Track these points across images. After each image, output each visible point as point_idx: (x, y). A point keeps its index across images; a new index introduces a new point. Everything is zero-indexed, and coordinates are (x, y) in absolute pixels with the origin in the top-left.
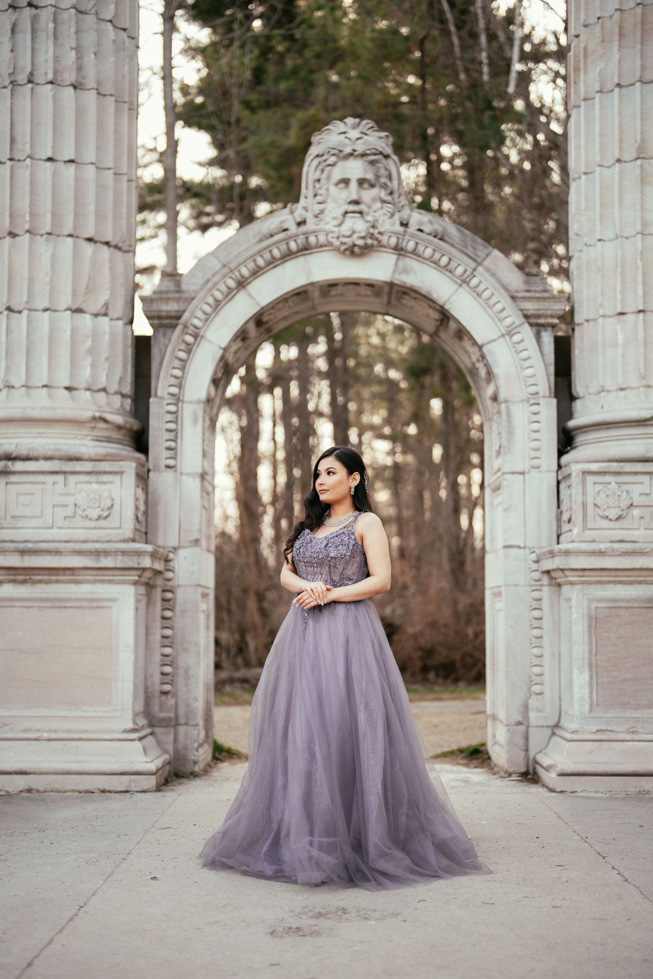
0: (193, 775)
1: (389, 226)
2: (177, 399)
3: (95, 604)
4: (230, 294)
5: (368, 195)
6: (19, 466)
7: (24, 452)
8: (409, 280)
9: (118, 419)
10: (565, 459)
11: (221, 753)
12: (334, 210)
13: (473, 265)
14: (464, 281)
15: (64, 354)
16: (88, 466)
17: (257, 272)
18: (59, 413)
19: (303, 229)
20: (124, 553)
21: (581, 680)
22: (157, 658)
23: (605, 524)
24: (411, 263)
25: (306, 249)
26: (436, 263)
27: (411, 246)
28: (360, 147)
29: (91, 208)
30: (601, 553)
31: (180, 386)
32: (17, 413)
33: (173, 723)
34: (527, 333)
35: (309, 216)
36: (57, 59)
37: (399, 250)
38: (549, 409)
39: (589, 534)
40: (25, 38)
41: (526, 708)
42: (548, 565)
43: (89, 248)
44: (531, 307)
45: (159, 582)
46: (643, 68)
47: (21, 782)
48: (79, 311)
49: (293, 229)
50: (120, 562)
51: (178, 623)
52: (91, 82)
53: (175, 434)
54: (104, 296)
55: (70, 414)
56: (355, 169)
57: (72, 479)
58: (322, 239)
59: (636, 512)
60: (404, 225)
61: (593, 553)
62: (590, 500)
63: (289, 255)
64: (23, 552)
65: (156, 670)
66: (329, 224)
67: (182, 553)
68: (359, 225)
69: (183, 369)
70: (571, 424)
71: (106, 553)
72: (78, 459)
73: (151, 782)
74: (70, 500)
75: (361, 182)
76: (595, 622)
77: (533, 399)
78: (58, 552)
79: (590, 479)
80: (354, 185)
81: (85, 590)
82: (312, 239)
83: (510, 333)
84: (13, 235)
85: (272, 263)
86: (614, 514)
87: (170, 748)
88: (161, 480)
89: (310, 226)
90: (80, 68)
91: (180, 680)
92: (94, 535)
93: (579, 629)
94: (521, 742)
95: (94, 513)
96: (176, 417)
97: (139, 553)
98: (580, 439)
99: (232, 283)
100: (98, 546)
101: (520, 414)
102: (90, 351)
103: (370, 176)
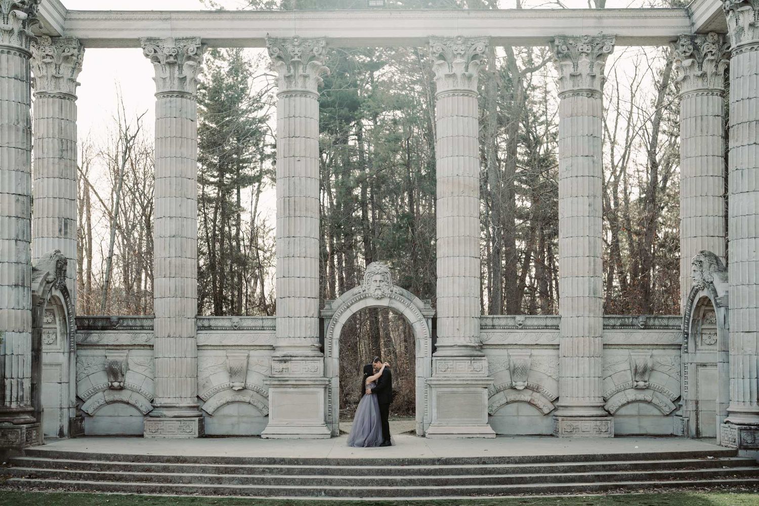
0: (337, 436)
1: (388, 292)
2: (331, 338)
3: (313, 393)
4: (345, 310)
5: (382, 284)
6: (294, 358)
7: (295, 355)
8: (393, 306)
9: (317, 345)
10: (434, 354)
11: (342, 432)
12: (373, 288)
13: (410, 302)
14: (408, 306)
15: (303, 329)
16: (311, 358)
17: (352, 304)
18: (303, 345)
19: (365, 292)
20: (321, 380)
21: (435, 411)
22: (328, 406)
23: (441, 372)
24: (393, 301)
25: (365, 297)
26: (400, 301)
27: (394, 297)
28: (380, 272)
29: (309, 289)
30: (439, 380)
31: (332, 335)
32: (292, 345)
33: (331, 423)
34: (424, 320)
35: (366, 289)
36: (300, 250)
37: (390, 298)
38: (430, 341)
39: (437, 375)
40: (292, 245)
41: (423, 419)
42: (428, 382)
43: (309, 300)
44: (425, 313)
45: (328, 386)
46: (453, 253)
47: (297, 437)
48: (306, 317)
49: (362, 292)
50: (320, 383)
51: (332, 397)
52: (308, 256)
53: (331, 348)
54: (313, 312)
55: (306, 345)
56: (379, 277)
57: (307, 362)
58: (370, 295)
59: (449, 369)
60: (392, 291)
61: (437, 380)
62: (437, 366)
63: (361, 299)
64: (296, 380)
65: (327, 409)
66: (372, 291)
67: (333, 379)
68: (380, 293)
69: (333, 330)
70: (435, 345)
71: (317, 381)
72: (308, 357)
73: (330, 436)
74: (307, 367)
75: (380, 281)
76: (438, 397)
77: (426, 338)
78: (305, 381)
79: (438, 361)
80: (378, 282)
81: (311, 389)
82: (367, 295)
83: (420, 320)
84: (289, 297)
85: (356, 301)
86: (443, 370)
87: (331, 429)
88: (328, 360)
89: (367, 292)
90: (306, 252)
91: (333, 412)
92: (313, 376)
93: (434, 398)
94: (422, 427)
95: (313, 370)
96: (331, 343)
97: (325, 381)
98: (438, 349)
99: (345, 307)
100: (314, 379)
101: (422, 342)
102: (310, 327)
103: (382, 279)
